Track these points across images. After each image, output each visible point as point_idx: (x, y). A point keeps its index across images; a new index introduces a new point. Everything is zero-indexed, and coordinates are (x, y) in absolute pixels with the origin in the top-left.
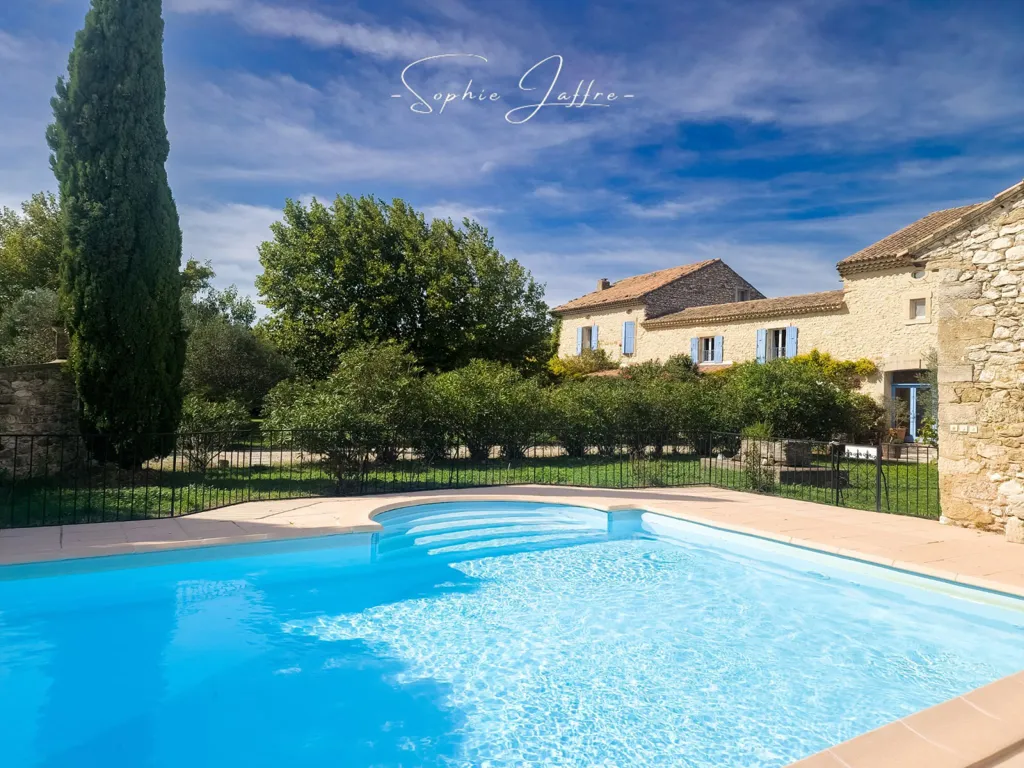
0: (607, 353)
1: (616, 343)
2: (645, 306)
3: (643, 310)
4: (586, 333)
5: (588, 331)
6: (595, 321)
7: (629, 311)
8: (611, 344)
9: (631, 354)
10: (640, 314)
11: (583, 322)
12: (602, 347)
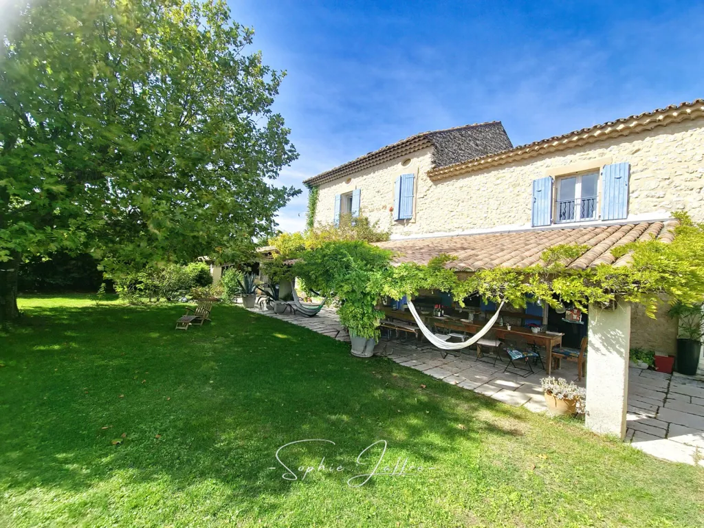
0: (372, 221)
1: (385, 207)
2: (432, 149)
3: (429, 155)
4: (345, 201)
5: (348, 198)
6: (356, 184)
7: (406, 162)
8: (378, 209)
9: (408, 220)
10: (423, 162)
11: (342, 188)
12: (365, 215)
